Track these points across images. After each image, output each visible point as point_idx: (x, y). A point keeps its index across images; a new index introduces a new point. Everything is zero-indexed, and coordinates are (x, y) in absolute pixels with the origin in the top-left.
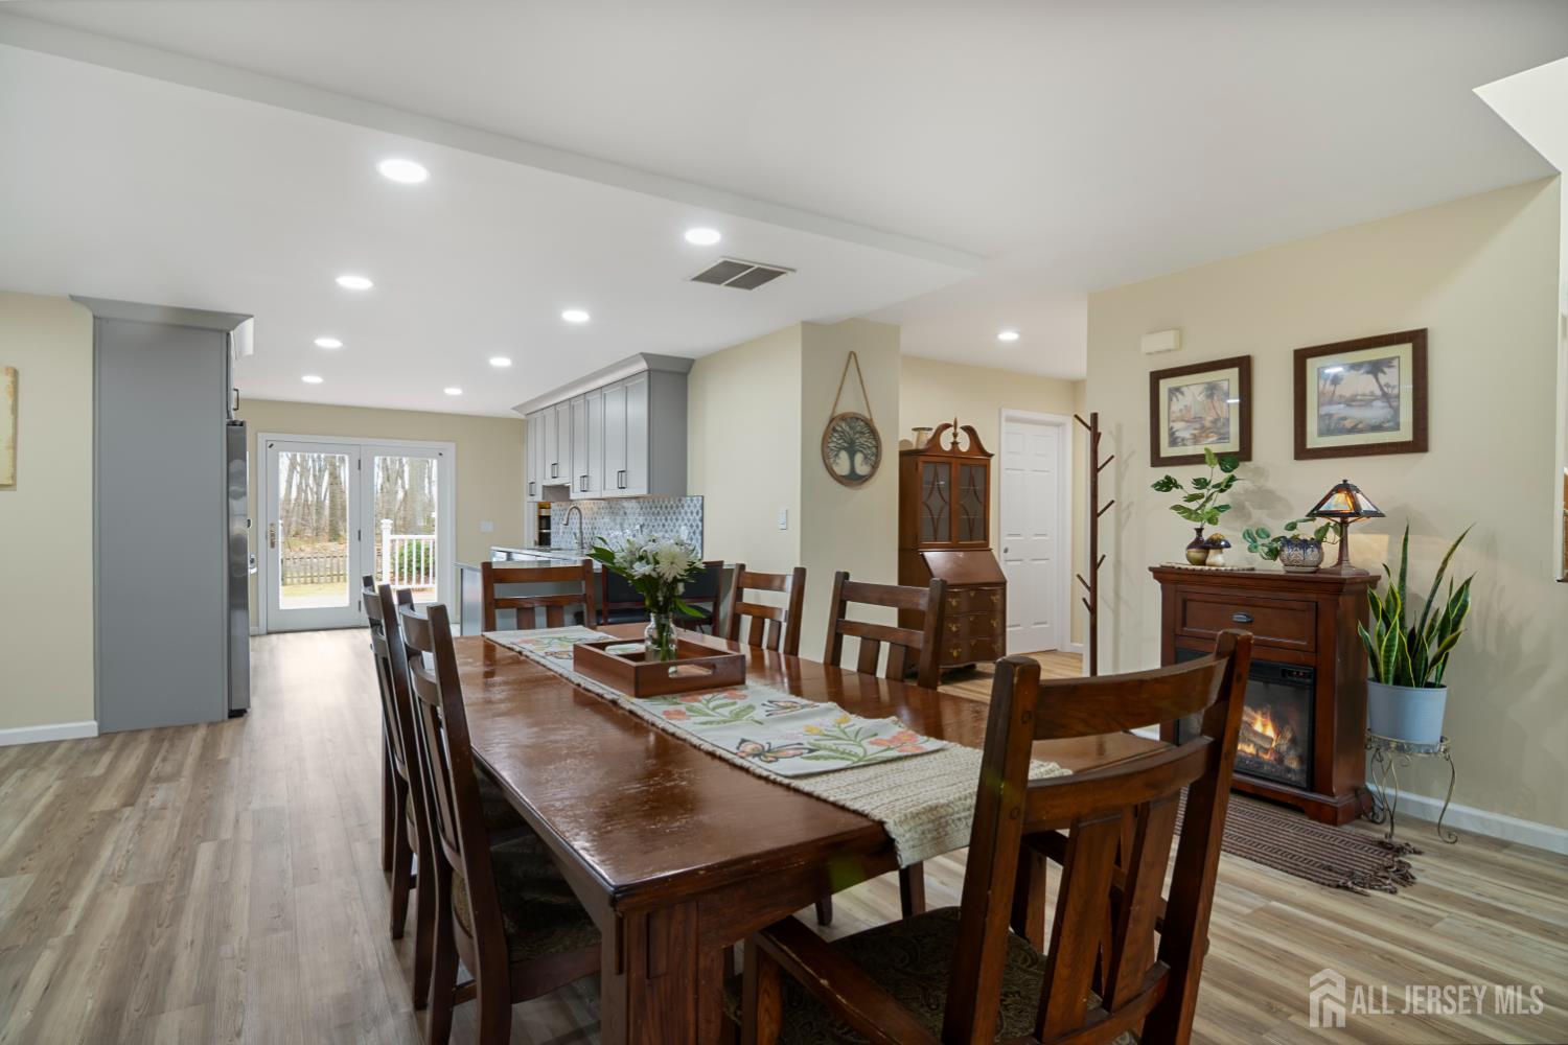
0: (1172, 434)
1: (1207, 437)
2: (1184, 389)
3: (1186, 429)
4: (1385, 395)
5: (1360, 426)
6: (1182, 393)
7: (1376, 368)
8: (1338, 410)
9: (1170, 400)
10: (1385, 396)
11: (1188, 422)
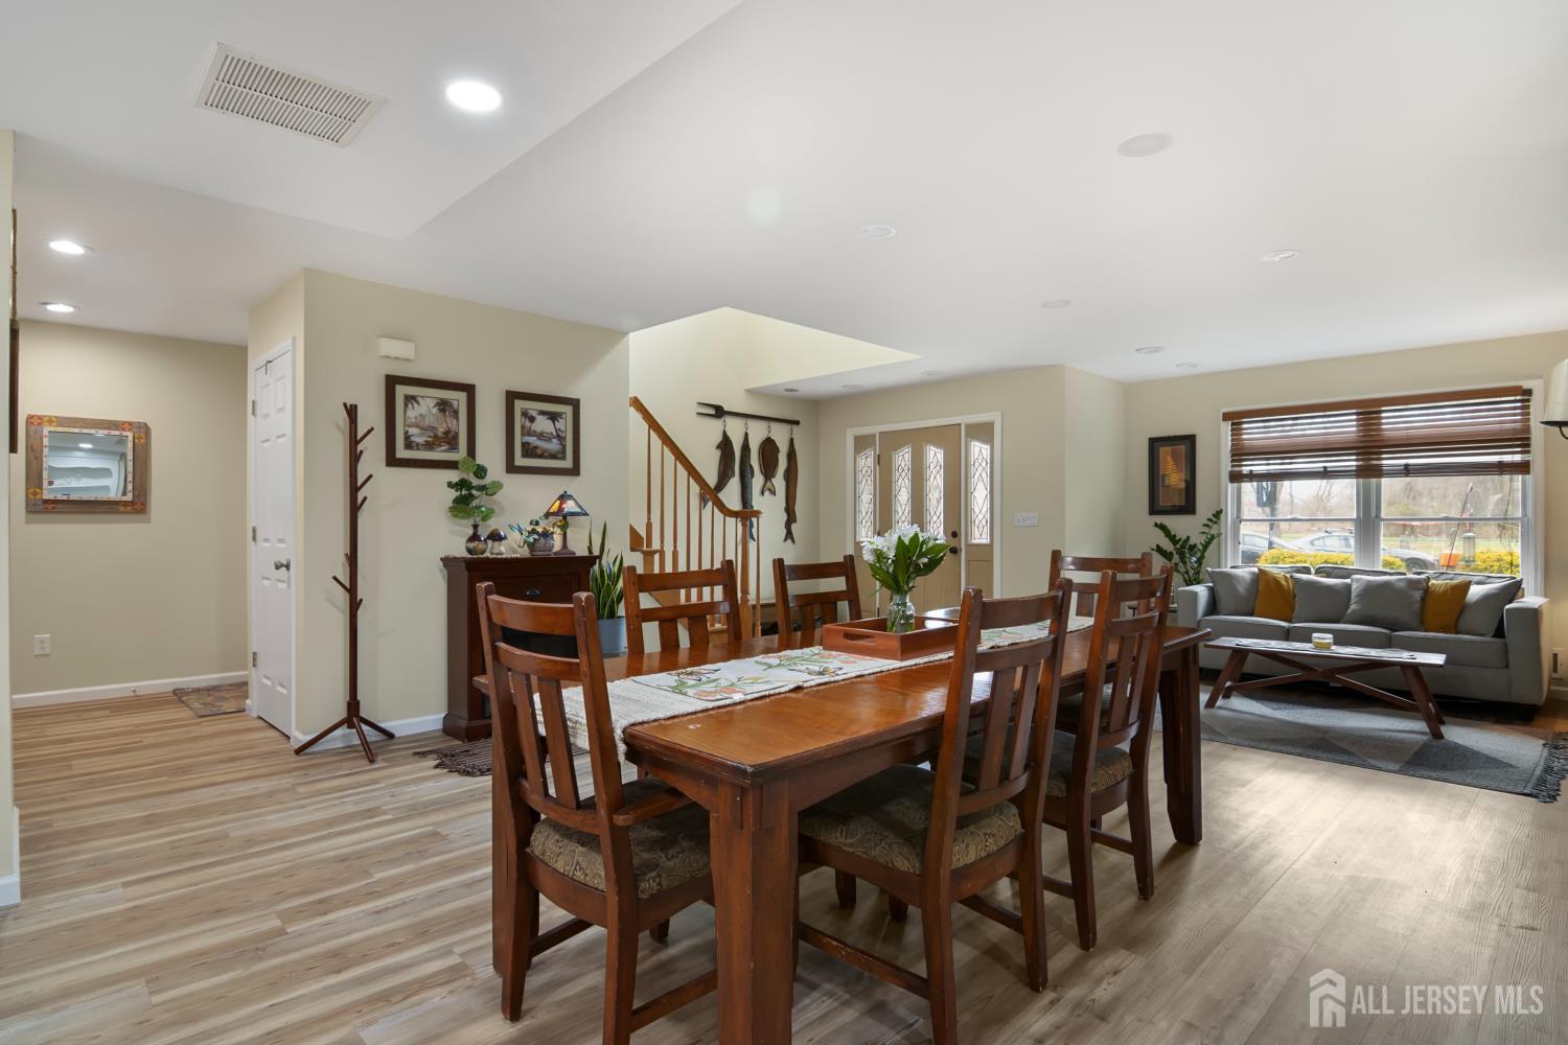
0: (407, 437)
1: (440, 446)
2: (419, 399)
3: (421, 435)
4: (558, 435)
5: (546, 454)
6: (418, 403)
7: (553, 417)
8: (532, 440)
9: (406, 406)
10: (559, 437)
11: (421, 428)
